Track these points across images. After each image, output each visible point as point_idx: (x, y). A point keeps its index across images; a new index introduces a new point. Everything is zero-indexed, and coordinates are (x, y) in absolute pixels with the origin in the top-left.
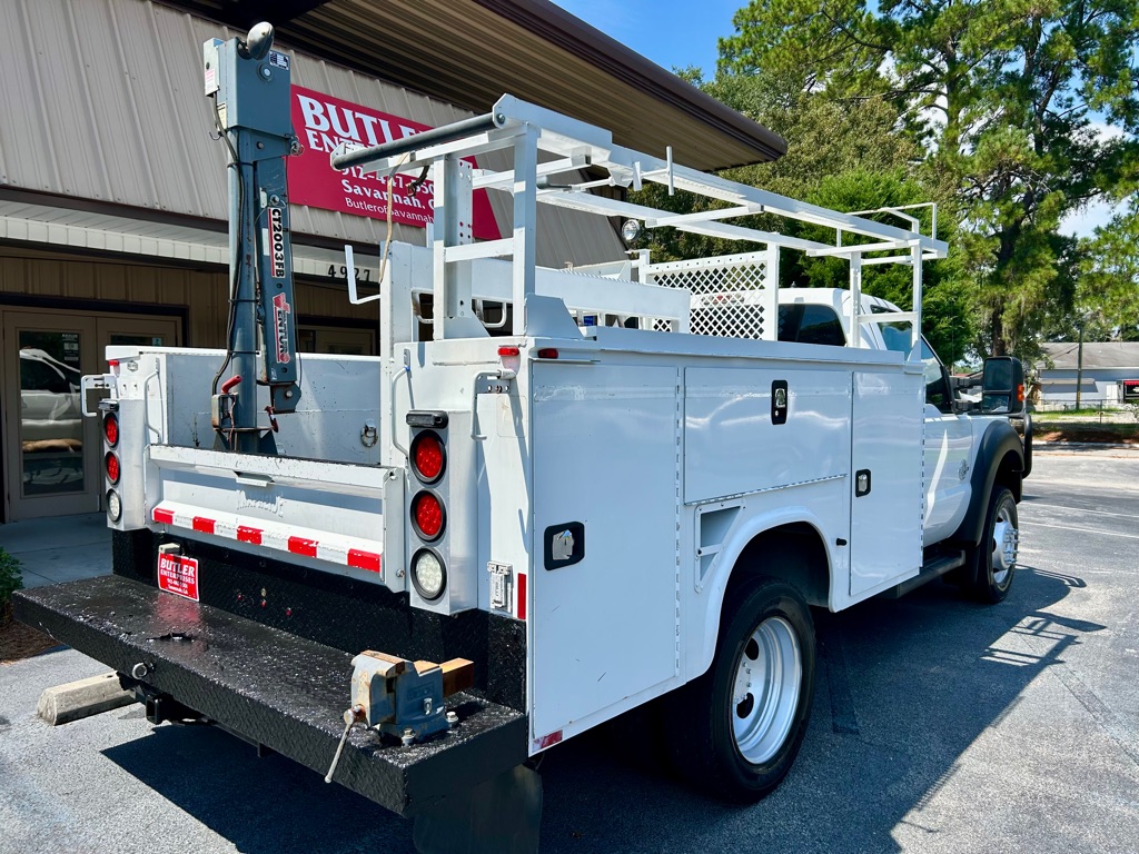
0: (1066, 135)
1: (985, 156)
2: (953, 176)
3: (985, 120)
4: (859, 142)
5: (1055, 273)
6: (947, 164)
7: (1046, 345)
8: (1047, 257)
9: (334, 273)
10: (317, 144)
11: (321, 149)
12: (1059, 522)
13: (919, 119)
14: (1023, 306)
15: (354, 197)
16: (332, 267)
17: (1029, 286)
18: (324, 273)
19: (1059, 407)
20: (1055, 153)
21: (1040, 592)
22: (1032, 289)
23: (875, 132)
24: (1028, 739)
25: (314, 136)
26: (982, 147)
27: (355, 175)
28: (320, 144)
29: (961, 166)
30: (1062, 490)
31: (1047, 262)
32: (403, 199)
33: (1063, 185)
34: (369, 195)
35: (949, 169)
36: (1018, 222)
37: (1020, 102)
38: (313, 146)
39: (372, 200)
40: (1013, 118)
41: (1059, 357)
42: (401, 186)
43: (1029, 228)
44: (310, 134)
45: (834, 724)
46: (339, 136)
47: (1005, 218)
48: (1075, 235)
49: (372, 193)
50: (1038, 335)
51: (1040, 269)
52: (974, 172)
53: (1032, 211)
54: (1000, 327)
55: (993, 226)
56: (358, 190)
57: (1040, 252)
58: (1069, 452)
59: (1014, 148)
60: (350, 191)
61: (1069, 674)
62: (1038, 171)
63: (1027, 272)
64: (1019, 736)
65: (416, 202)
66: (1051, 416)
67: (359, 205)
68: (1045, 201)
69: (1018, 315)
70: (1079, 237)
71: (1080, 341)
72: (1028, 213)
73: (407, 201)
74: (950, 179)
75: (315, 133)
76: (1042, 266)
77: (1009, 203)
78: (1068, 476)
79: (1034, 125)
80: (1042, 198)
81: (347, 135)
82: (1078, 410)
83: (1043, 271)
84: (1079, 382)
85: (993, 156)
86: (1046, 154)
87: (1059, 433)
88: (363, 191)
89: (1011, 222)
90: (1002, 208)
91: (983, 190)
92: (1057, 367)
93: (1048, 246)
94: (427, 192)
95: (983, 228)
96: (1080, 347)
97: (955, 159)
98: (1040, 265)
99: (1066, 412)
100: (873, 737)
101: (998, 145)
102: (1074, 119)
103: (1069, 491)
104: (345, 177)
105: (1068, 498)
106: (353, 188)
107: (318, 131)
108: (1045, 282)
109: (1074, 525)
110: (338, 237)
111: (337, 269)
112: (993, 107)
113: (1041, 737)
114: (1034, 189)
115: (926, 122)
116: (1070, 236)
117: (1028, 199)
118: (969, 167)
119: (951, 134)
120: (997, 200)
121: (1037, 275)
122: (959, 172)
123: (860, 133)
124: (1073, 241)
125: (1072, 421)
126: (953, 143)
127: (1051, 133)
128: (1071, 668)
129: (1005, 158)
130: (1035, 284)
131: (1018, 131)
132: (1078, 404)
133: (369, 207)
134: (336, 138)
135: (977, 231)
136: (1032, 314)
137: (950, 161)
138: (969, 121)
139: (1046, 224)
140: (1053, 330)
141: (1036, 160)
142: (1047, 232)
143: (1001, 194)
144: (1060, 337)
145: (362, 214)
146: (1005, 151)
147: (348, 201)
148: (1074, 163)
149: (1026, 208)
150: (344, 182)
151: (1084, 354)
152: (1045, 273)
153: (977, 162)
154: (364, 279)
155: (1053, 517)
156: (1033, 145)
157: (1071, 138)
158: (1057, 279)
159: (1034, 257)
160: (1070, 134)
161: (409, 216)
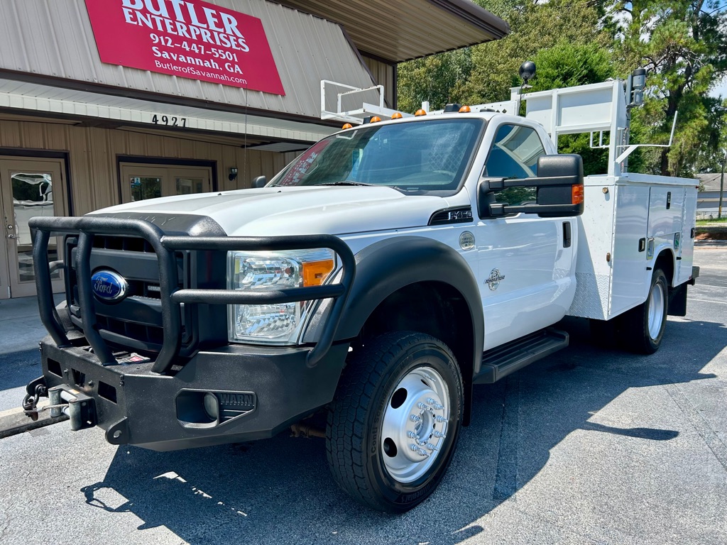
0: (715, 27)
1: (658, 41)
2: (635, 56)
3: (658, 17)
4: (569, 33)
5: (706, 122)
6: (631, 47)
7: (699, 175)
8: (701, 111)
9: (156, 121)
10: (132, 19)
11: (136, 23)
12: (705, 297)
13: (613, 20)
14: (683, 147)
15: (162, 60)
16: (155, 116)
17: (688, 132)
18: (149, 120)
19: (707, 217)
20: (707, 39)
21: (689, 356)
22: (690, 134)
23: (581, 26)
24: (673, 507)
25: (130, 13)
26: (657, 35)
27: (163, 43)
28: (135, 19)
29: (641, 49)
30: (708, 273)
31: (700, 115)
32: (204, 63)
33: (713, 62)
34: (175, 59)
35: (632, 50)
36: (681, 88)
37: (683, 3)
38: (128, 20)
39: (178, 63)
40: (678, 15)
41: (708, 182)
42: (203, 53)
43: (688, 93)
44: (126, 11)
45: (495, 489)
46: (151, 14)
47: (671, 85)
48: (720, 96)
49: (178, 57)
50: (693, 168)
51: (695, 120)
52: (650, 53)
53: (690, 81)
54: (667, 162)
55: (663, 92)
56: (166, 55)
57: (696, 108)
58: (714, 247)
59: (678, 35)
60: (159, 55)
61: (712, 435)
62: (695, 52)
63: (686, 122)
64: (665, 505)
65: (215, 65)
66: (701, 222)
67: (167, 66)
68: (700, 72)
69: (680, 153)
70: (723, 98)
71: (722, 172)
72: (687, 82)
73: (207, 64)
74: (633, 58)
75: (131, 11)
76: (697, 117)
77: (675, 74)
78: (712, 263)
79: (692, 20)
80: (698, 70)
81: (158, 13)
82: (720, 219)
83: (697, 121)
84: (721, 199)
85: (663, 41)
86: (700, 40)
87: (706, 235)
88: (170, 56)
89: (676, 87)
90: (670, 77)
91: (656, 65)
92: (706, 190)
93: (701, 103)
94: (224, 57)
95: (655, 93)
96: (722, 176)
97: (637, 44)
98: (696, 117)
99: (712, 220)
100: (529, 505)
101: (667, 33)
102: (720, 17)
103: (713, 274)
104: (155, 45)
105: (712, 278)
106: (162, 53)
107: (133, 10)
108: (699, 129)
109: (716, 299)
110: (149, 90)
111: (159, 118)
112: (664, 8)
113: (685, 506)
114: (692, 65)
115: (618, 22)
116: (717, 97)
117: (689, 71)
118: (647, 49)
119: (634, 27)
120: (666, 73)
121: (693, 124)
122: (640, 53)
123: (570, 27)
124: (719, 101)
125: (715, 226)
126: (636, 33)
127: (705, 26)
128: (714, 429)
129: (672, 42)
130: (691, 130)
131: (681, 23)
132: (720, 215)
133: (175, 68)
134: (148, 15)
135: (652, 95)
136: (690, 153)
137: (633, 46)
138: (647, 18)
139: (700, 88)
140: (704, 166)
141: (694, 44)
142: (701, 94)
143: (669, 69)
144: (708, 170)
145: (169, 73)
146: (672, 37)
147: (157, 63)
148: (720, 48)
149: (687, 78)
150: (154, 48)
151: (724, 181)
152: (700, 122)
153: (652, 46)
154: (182, 126)
155: (701, 293)
156: (691, 34)
157: (718, 29)
158: (708, 127)
159: (691, 111)
160: (718, 26)
161: (208, 75)
